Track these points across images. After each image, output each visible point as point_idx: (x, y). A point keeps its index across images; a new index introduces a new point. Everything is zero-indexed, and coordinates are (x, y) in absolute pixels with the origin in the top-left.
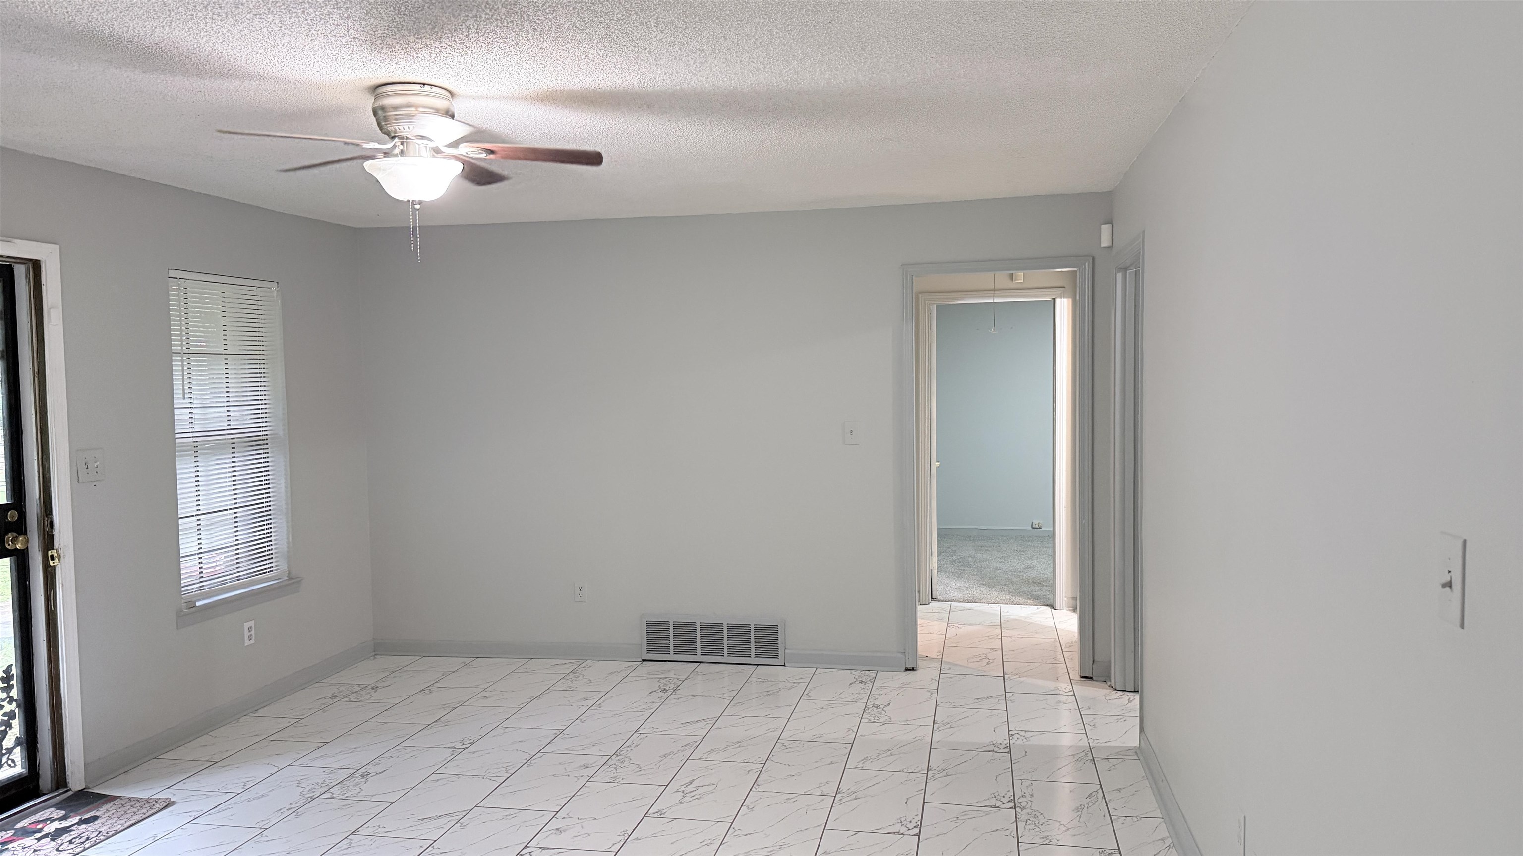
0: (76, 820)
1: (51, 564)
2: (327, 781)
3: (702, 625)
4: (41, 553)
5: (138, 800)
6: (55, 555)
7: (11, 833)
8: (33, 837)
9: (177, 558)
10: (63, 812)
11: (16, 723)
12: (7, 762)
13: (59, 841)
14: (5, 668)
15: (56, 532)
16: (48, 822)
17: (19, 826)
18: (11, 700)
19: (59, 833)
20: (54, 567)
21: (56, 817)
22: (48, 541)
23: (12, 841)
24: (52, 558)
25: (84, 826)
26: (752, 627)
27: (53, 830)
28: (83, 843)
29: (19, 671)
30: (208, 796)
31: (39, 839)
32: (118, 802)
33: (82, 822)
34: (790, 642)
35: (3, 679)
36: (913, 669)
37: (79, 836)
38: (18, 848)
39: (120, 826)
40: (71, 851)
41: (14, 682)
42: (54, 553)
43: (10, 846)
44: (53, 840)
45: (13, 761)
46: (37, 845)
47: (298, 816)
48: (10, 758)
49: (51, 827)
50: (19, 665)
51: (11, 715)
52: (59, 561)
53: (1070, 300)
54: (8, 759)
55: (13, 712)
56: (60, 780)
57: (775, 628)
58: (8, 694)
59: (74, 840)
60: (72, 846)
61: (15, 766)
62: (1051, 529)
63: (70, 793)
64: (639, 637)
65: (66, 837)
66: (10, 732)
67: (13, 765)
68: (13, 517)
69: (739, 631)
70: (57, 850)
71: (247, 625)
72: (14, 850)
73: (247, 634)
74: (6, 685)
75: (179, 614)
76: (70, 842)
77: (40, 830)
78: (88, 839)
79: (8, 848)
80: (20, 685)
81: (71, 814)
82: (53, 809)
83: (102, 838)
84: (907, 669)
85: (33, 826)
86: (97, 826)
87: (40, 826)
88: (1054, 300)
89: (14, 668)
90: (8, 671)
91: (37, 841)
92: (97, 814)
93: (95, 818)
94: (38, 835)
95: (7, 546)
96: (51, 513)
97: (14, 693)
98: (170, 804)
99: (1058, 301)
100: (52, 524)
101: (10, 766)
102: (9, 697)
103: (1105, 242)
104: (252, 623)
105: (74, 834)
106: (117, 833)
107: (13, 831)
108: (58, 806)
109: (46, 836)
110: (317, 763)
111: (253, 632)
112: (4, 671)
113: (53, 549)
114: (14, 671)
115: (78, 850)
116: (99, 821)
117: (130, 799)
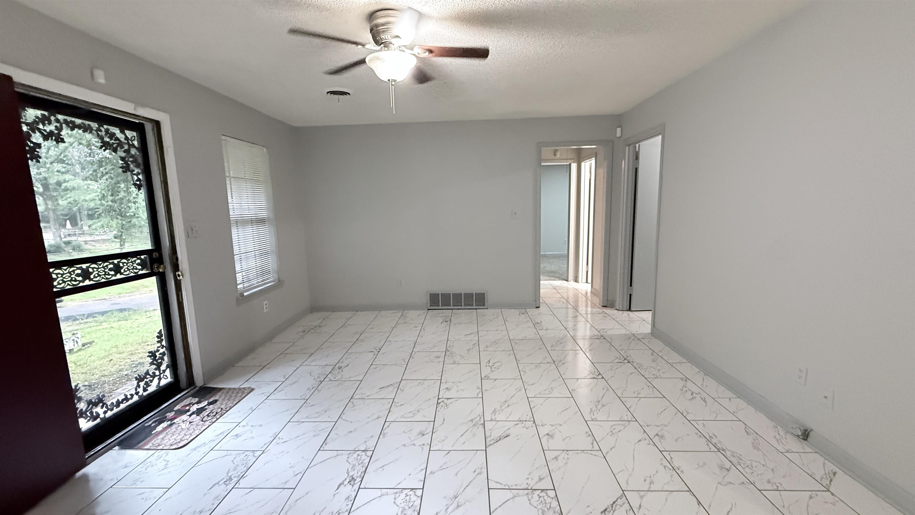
0: (206, 403)
1: (178, 278)
2: (324, 372)
3: (453, 294)
4: (172, 273)
5: (234, 389)
6: (180, 274)
7: (173, 413)
8: (186, 415)
9: (235, 273)
10: (197, 399)
11: (166, 358)
12: (163, 377)
13: (201, 415)
14: (158, 331)
15: (180, 263)
16: (191, 405)
17: (176, 409)
18: (163, 347)
19: (199, 412)
20: (180, 280)
21: (194, 402)
22: (176, 267)
23: (175, 418)
24: (179, 276)
25: (211, 406)
26: (474, 294)
27: (195, 409)
28: (215, 416)
29: (165, 332)
30: (269, 384)
31: (190, 416)
32: (225, 391)
33: (210, 404)
34: (490, 299)
35: (158, 337)
36: (538, 307)
37: (211, 412)
38: (180, 422)
39: (231, 404)
40: (210, 421)
41: (163, 338)
42: (180, 273)
43: (175, 421)
44: (198, 415)
45: (166, 376)
46: (190, 419)
47: (319, 391)
48: (165, 374)
49: (194, 408)
50: (165, 329)
51: (163, 354)
52: (183, 277)
53: (576, 164)
54: (164, 375)
55: (164, 352)
56: (191, 382)
57: (484, 294)
58: (161, 343)
59: (209, 415)
60: (210, 418)
61: (167, 378)
62: (566, 252)
63: (197, 388)
64: (426, 299)
65: (205, 413)
66: (163, 362)
67: (166, 378)
68: (156, 255)
69: (469, 296)
70: (202, 421)
71: (265, 303)
72: (179, 424)
73: (265, 307)
74: (159, 339)
75: (237, 299)
76: (208, 416)
77: (188, 410)
78: (217, 413)
79: (174, 423)
80: (167, 339)
81: (202, 400)
82: (191, 398)
83: (224, 412)
84: (537, 307)
85: (183, 408)
86: (219, 405)
87: (187, 408)
88: (570, 164)
89: (163, 331)
90: (160, 332)
91: (189, 417)
92: (216, 398)
93: (216, 401)
94: (189, 413)
95: (154, 270)
96: (176, 253)
97: (164, 343)
98: (253, 390)
99: (572, 164)
100: (177, 259)
101: (165, 378)
102: (161, 345)
103: (618, 134)
104: (266, 302)
105: (208, 411)
106: (231, 408)
107: (174, 412)
108: (194, 396)
109: (193, 413)
110: (313, 363)
111: (267, 306)
112: (158, 333)
113: (179, 271)
114: (163, 333)
115: (214, 420)
116: (218, 403)
117: (230, 389)
